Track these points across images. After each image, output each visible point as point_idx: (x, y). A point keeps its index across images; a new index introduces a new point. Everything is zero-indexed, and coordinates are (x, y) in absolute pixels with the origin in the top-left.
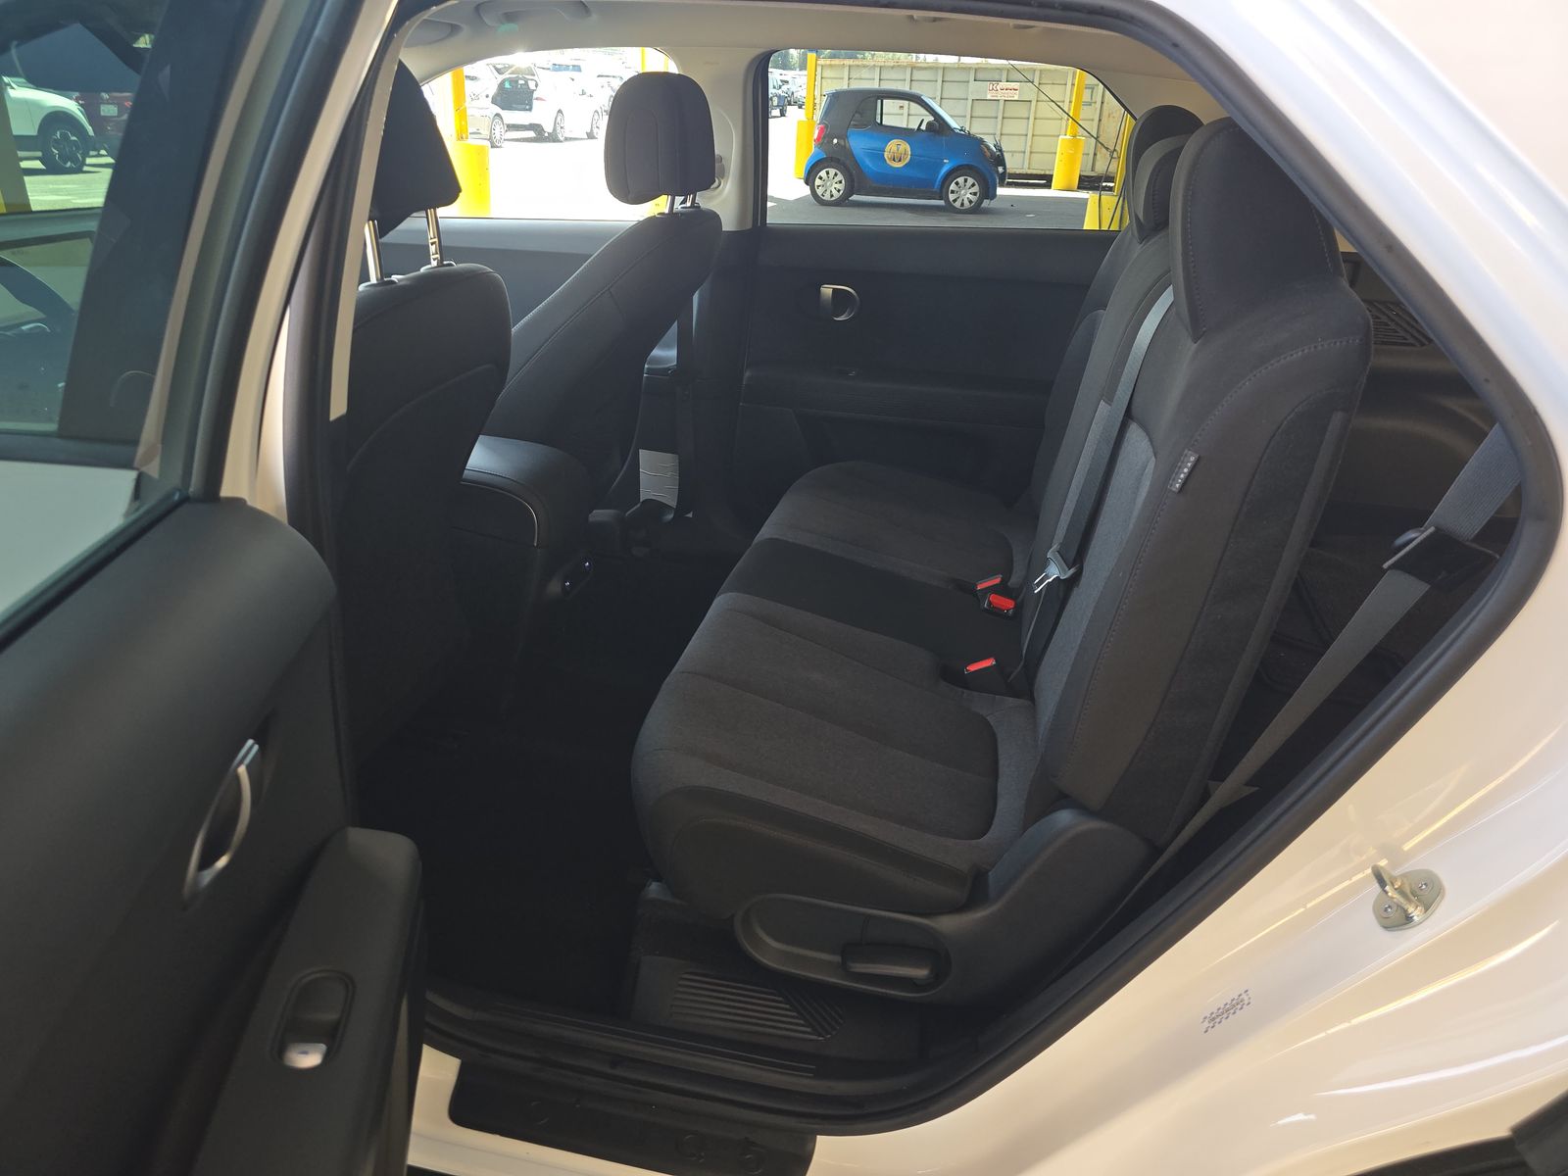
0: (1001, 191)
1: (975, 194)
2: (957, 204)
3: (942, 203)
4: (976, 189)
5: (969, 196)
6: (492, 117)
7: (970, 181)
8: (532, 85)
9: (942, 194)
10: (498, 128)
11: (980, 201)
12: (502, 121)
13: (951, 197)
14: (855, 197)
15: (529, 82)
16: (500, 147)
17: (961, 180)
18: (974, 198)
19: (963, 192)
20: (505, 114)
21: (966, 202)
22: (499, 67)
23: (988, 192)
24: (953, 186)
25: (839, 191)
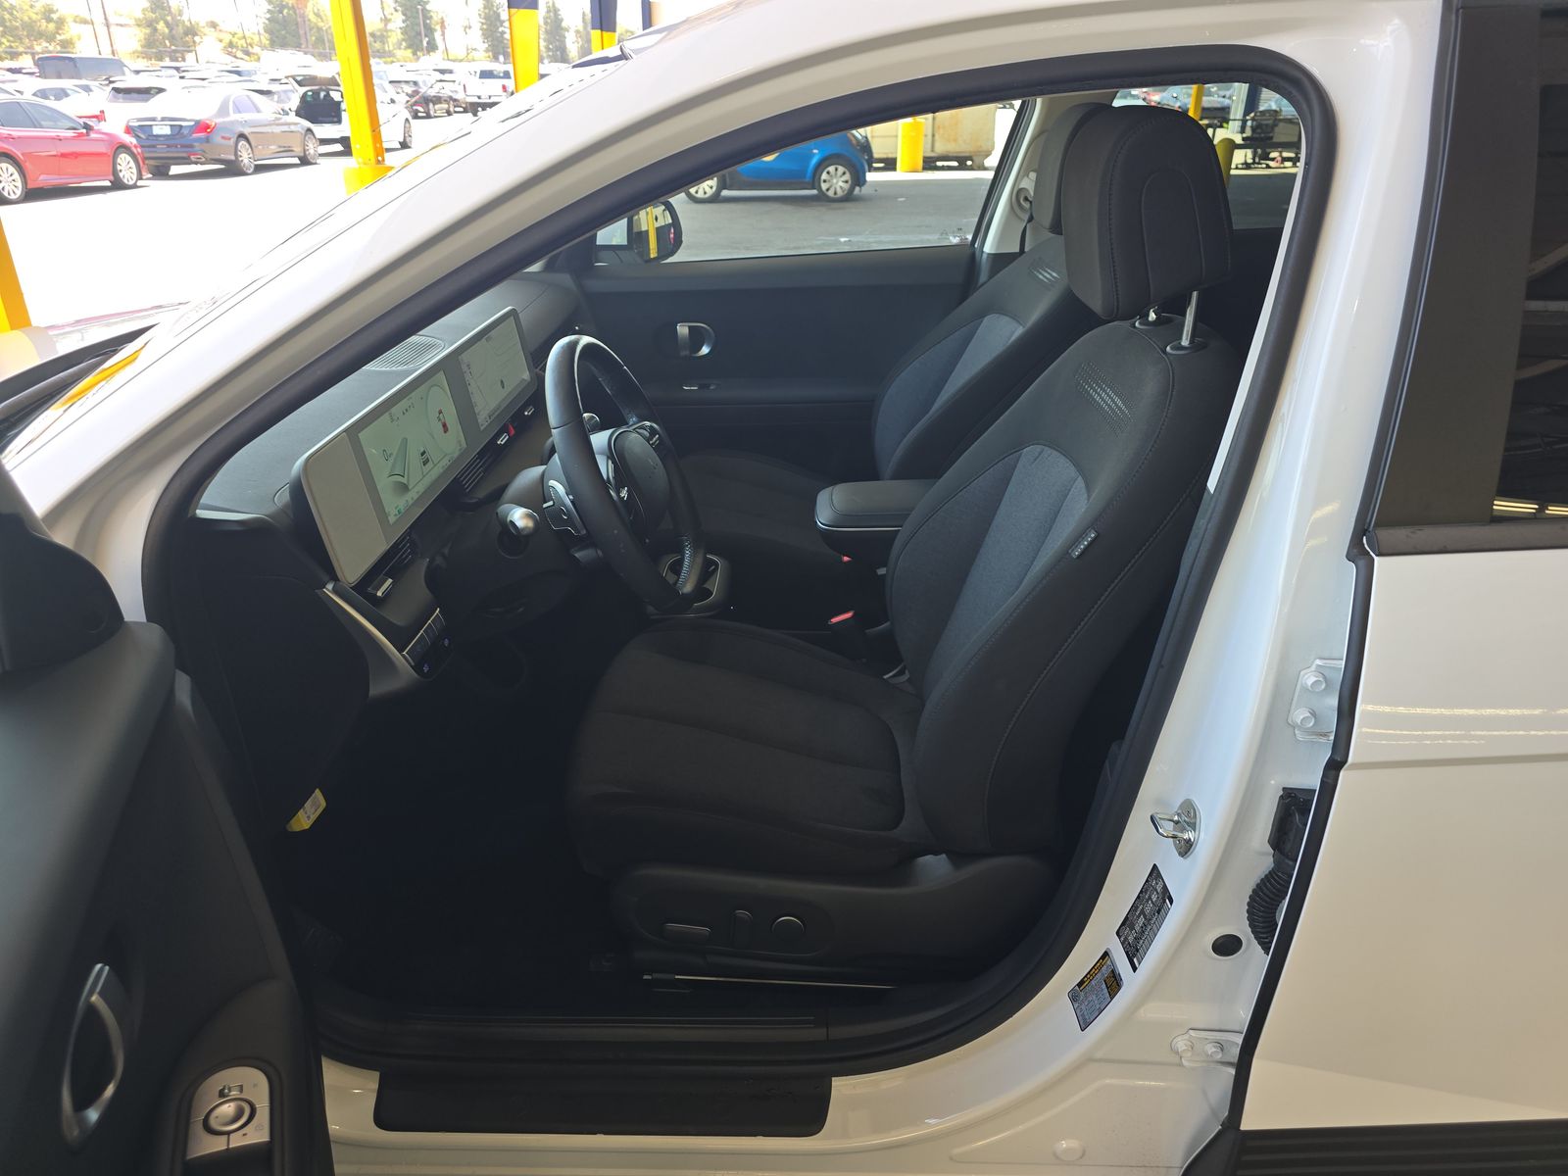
0: (871, 177)
1: (847, 182)
2: (831, 193)
3: (815, 192)
4: (847, 177)
5: (841, 184)
6: (303, 132)
7: (841, 169)
8: (335, 96)
9: (814, 182)
10: (311, 146)
11: (852, 189)
12: (314, 135)
13: (824, 186)
14: (725, 193)
15: (331, 92)
16: (316, 164)
17: (831, 169)
18: (846, 186)
19: (835, 181)
20: (316, 128)
21: (839, 190)
22: (299, 79)
23: (858, 180)
24: (824, 176)
25: (711, 188)
